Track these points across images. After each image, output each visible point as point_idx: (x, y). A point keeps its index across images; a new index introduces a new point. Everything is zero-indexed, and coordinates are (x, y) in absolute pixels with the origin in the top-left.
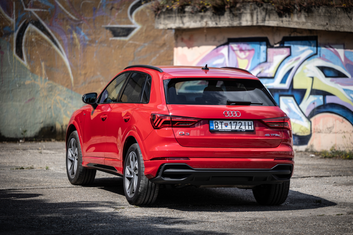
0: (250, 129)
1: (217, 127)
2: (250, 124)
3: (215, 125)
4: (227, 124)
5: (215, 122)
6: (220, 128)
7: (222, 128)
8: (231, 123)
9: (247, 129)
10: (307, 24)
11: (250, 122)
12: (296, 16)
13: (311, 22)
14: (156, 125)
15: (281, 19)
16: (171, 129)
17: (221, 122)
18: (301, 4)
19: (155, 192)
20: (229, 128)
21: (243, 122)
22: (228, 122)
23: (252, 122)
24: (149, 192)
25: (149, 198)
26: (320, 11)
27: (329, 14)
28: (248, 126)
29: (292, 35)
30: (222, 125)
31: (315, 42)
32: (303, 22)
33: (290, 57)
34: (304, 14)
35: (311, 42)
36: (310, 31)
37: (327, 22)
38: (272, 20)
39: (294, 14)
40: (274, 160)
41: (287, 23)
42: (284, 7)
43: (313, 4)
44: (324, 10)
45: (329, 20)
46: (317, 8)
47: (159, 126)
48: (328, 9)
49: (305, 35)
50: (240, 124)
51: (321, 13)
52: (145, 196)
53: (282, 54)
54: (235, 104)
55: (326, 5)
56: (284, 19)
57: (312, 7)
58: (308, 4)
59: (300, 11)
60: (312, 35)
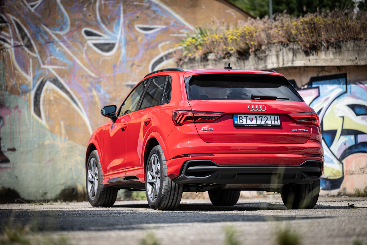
0: (276, 123)
1: (241, 121)
2: (276, 119)
3: (240, 120)
4: (252, 118)
5: (240, 117)
6: (245, 123)
7: (247, 123)
8: (256, 117)
9: (273, 123)
10: (335, 60)
11: (276, 117)
12: (323, 53)
13: (340, 57)
14: (178, 122)
15: (308, 58)
16: (193, 125)
17: (246, 117)
18: (329, 40)
19: (179, 195)
20: (254, 123)
21: (269, 117)
22: (253, 117)
23: (278, 116)
24: (172, 194)
25: (173, 201)
26: (348, 45)
27: (358, 48)
28: (274, 121)
29: (320, 75)
30: (247, 120)
31: (344, 79)
32: (331, 59)
33: (319, 98)
34: (332, 51)
35: (340, 80)
36: (339, 68)
37: (356, 56)
38: (299, 60)
39: (321, 51)
40: (303, 156)
41: (315, 61)
42: (310, 45)
43: (341, 39)
44: (352, 44)
45: (358, 54)
46: (345, 43)
47: (181, 122)
48: (356, 42)
49: (333, 73)
50: (266, 118)
51: (349, 48)
52: (168, 198)
53: (310, 95)
54: (259, 98)
55: (355, 39)
56: (311, 57)
57: (339, 42)
58: (336, 39)
59: (328, 48)
60: (341, 73)
